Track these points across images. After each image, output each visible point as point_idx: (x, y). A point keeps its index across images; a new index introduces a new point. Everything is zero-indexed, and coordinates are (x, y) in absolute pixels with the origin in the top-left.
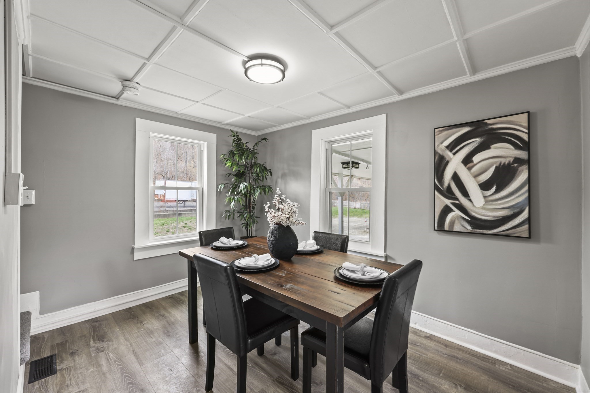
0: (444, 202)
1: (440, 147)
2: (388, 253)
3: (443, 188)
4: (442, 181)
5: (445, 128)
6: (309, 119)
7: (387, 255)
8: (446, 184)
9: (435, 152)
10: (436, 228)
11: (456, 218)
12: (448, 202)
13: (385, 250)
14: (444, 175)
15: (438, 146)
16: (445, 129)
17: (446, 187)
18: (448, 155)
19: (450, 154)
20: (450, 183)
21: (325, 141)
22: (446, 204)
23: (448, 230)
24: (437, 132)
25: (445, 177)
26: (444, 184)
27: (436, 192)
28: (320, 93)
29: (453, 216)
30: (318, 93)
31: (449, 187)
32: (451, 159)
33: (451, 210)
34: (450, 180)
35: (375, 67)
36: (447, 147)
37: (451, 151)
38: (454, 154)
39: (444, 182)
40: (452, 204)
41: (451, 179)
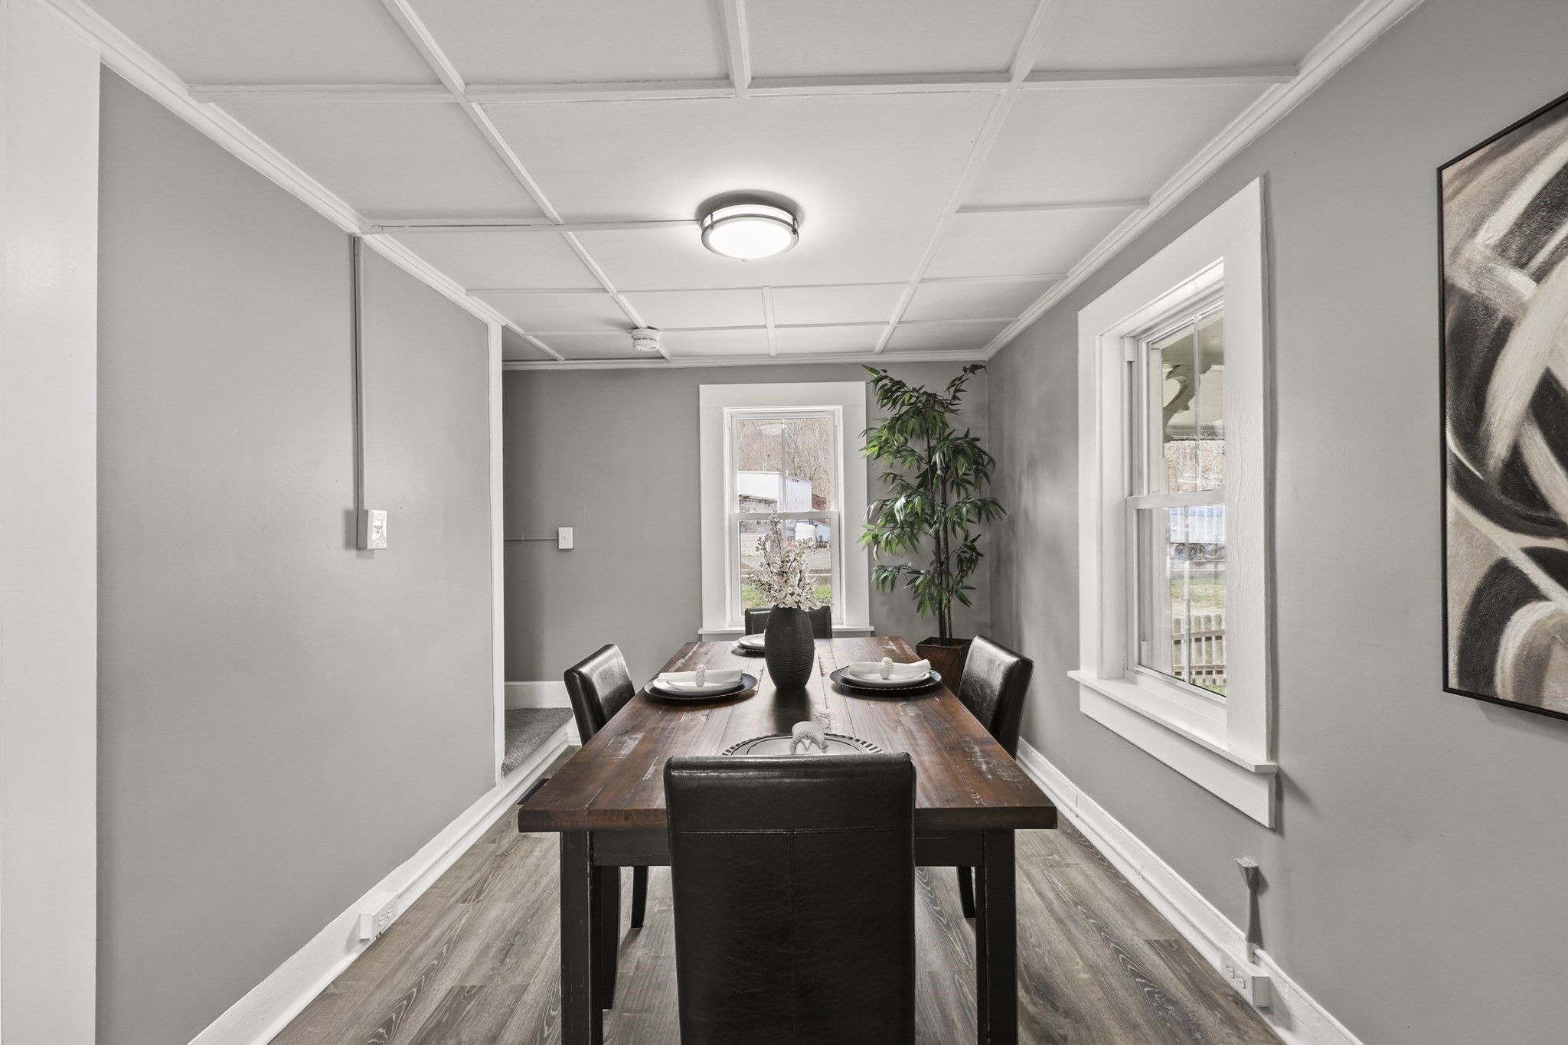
0: (1489, 545)
1: (1467, 255)
2: (1287, 762)
3: (1484, 472)
4: (1481, 435)
5: (1493, 145)
6: (1066, 278)
7: (1279, 768)
8: (1499, 449)
9: (1445, 288)
10: (1453, 683)
11: (1554, 638)
12: (1512, 546)
13: (1273, 750)
14: (1490, 398)
15: (1457, 251)
16: (1492, 150)
17: (1500, 465)
18: (1507, 290)
19: (1520, 281)
20: (1521, 442)
21: (1122, 338)
22: (1503, 555)
23: (1510, 697)
24: (1452, 181)
25: (1493, 409)
26: (1491, 449)
27: (1452, 497)
28: (963, 209)
29: (1538, 624)
30: (957, 212)
31: (1516, 463)
32: (1524, 308)
33: (1531, 593)
34: (1520, 425)
35: (999, 72)
36: (1502, 249)
37: (1521, 265)
38: (1539, 276)
39: (1488, 437)
40: (1534, 554)
41: (1527, 417)
